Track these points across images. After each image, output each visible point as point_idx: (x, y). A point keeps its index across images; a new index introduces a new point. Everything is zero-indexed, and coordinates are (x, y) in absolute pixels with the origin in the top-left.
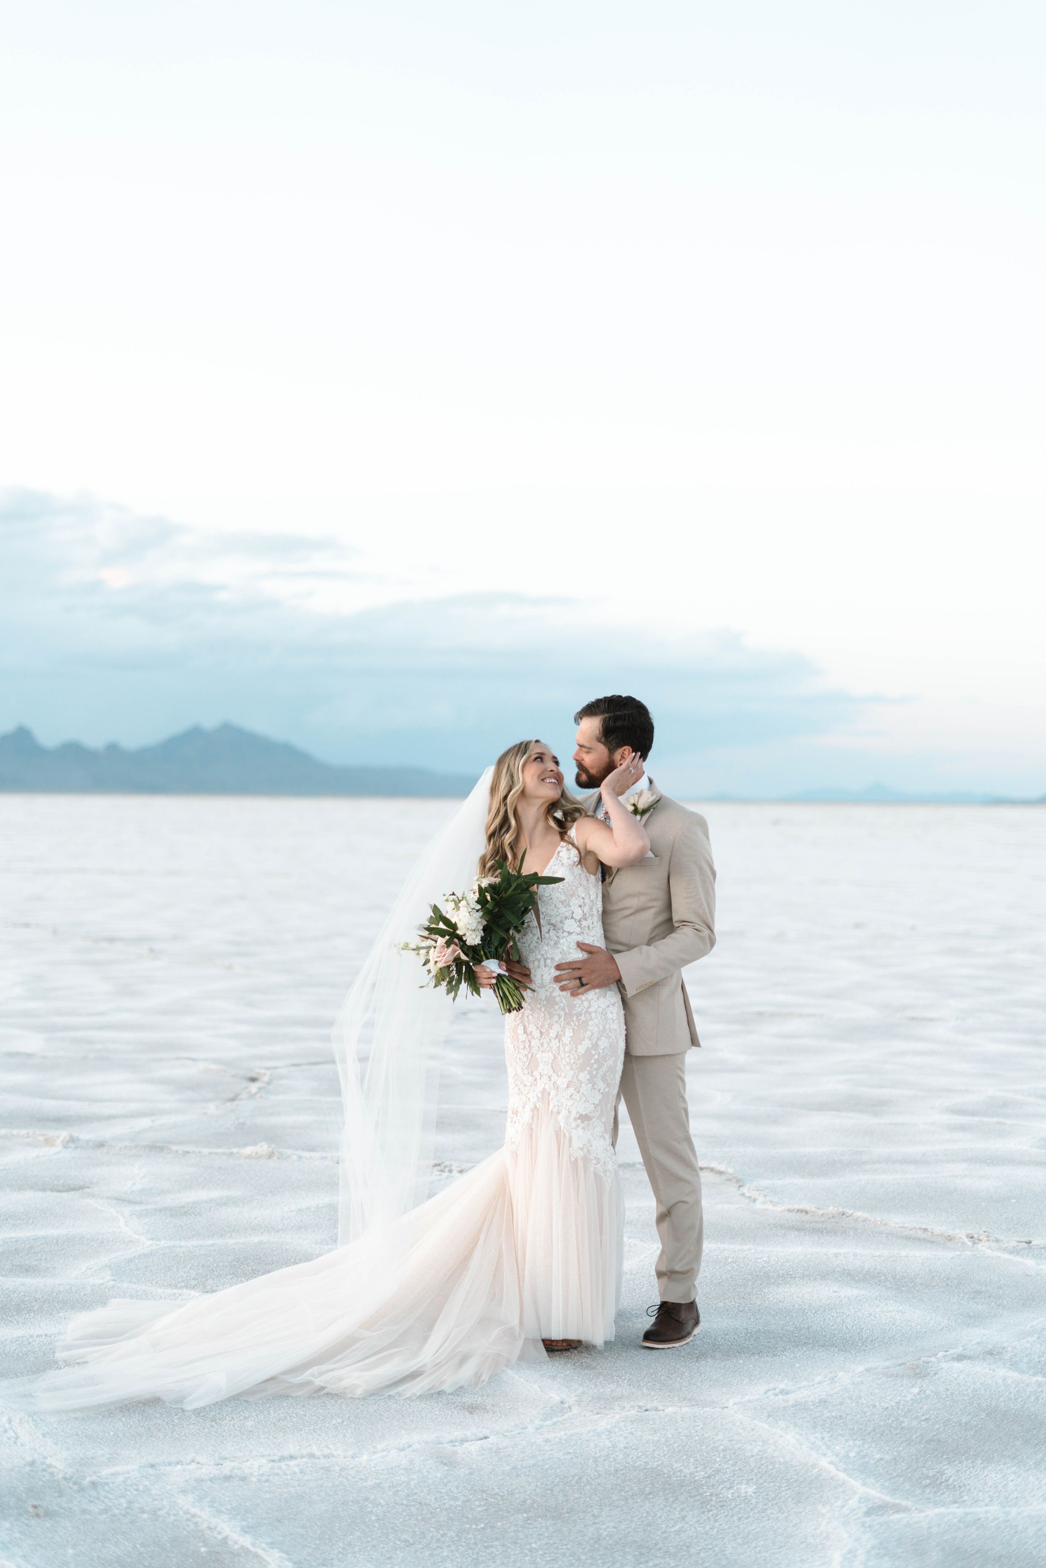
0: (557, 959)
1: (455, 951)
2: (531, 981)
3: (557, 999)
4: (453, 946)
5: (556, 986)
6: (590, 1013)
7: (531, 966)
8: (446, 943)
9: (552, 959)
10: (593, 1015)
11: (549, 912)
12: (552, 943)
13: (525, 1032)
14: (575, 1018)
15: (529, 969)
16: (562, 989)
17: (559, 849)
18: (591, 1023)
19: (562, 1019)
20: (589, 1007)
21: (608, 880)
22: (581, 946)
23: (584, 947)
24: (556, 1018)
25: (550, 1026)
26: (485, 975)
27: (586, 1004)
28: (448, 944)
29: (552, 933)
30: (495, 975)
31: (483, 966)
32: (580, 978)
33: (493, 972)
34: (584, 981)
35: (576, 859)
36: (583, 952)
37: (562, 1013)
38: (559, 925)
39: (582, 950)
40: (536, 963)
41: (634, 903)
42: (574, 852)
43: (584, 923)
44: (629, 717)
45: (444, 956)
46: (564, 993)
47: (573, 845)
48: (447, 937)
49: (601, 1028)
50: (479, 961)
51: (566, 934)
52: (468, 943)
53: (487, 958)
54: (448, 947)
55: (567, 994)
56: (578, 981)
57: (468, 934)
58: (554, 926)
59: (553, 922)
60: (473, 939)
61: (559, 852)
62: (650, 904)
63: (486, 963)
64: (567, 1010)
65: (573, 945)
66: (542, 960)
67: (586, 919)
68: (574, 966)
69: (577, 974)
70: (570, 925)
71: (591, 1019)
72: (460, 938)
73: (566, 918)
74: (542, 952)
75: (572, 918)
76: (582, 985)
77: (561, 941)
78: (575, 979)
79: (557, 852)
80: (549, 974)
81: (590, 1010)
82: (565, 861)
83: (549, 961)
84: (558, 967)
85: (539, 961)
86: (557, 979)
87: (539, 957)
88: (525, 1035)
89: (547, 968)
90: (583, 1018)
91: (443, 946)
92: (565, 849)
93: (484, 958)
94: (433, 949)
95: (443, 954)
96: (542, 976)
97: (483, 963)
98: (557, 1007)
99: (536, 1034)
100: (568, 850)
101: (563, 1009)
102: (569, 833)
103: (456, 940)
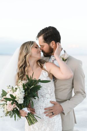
0: (44, 106)
1: (14, 106)
2: (35, 113)
3: (45, 119)
4: (14, 105)
5: (45, 115)
6: (55, 123)
7: (35, 108)
8: (11, 103)
9: (42, 106)
10: (56, 123)
11: (41, 92)
12: (42, 101)
13: (33, 128)
14: (50, 124)
15: (34, 109)
16: (47, 115)
17: (42, 72)
18: (55, 126)
19: (46, 125)
20: (55, 121)
21: (55, 81)
22: (51, 102)
23: (53, 102)
24: (44, 124)
25: (42, 127)
26: (24, 113)
27: (54, 120)
28: (12, 104)
29: (42, 98)
30: (27, 113)
31: (23, 110)
32: (52, 112)
33: (26, 112)
34: (54, 113)
35: (48, 75)
36: (52, 104)
37: (46, 123)
38: (44, 96)
39: (51, 103)
40: (37, 108)
41: (63, 87)
42: (47, 73)
43: (51, 95)
44: (50, 32)
45: (11, 108)
46: (47, 117)
47: (46, 71)
48: (12, 101)
49: (58, 127)
50: (21, 109)
51: (46, 99)
52: (19, 103)
53: (24, 107)
54: (12, 105)
55: (48, 117)
56: (52, 113)
57: (19, 100)
58: (43, 96)
59: (42, 95)
60: (21, 101)
61: (42, 73)
62: (68, 88)
63: (24, 109)
64: (47, 122)
65: (49, 102)
66: (39, 107)
67: (52, 93)
68: (50, 109)
69: (52, 111)
70: (48, 96)
71: (55, 125)
72: (16, 101)
73: (46, 93)
74: (39, 104)
75: (48, 93)
76: (53, 114)
77: (45, 101)
78: (51, 113)
79: (41, 73)
80: (42, 111)
81: (55, 122)
82: (45, 76)
83: (41, 107)
84: (45, 109)
85: (38, 107)
86: (45, 113)
87: (38, 106)
88: (33, 129)
89: (41, 109)
90: (53, 124)
91: (10, 104)
92: (44, 72)
93: (23, 107)
94: (5, 105)
95: (10, 107)
96: (39, 112)
97: (23, 109)
98: (44, 121)
99: (37, 129)
100: (45, 72)
101: (46, 122)
102: (43, 67)
103: (15, 102)
